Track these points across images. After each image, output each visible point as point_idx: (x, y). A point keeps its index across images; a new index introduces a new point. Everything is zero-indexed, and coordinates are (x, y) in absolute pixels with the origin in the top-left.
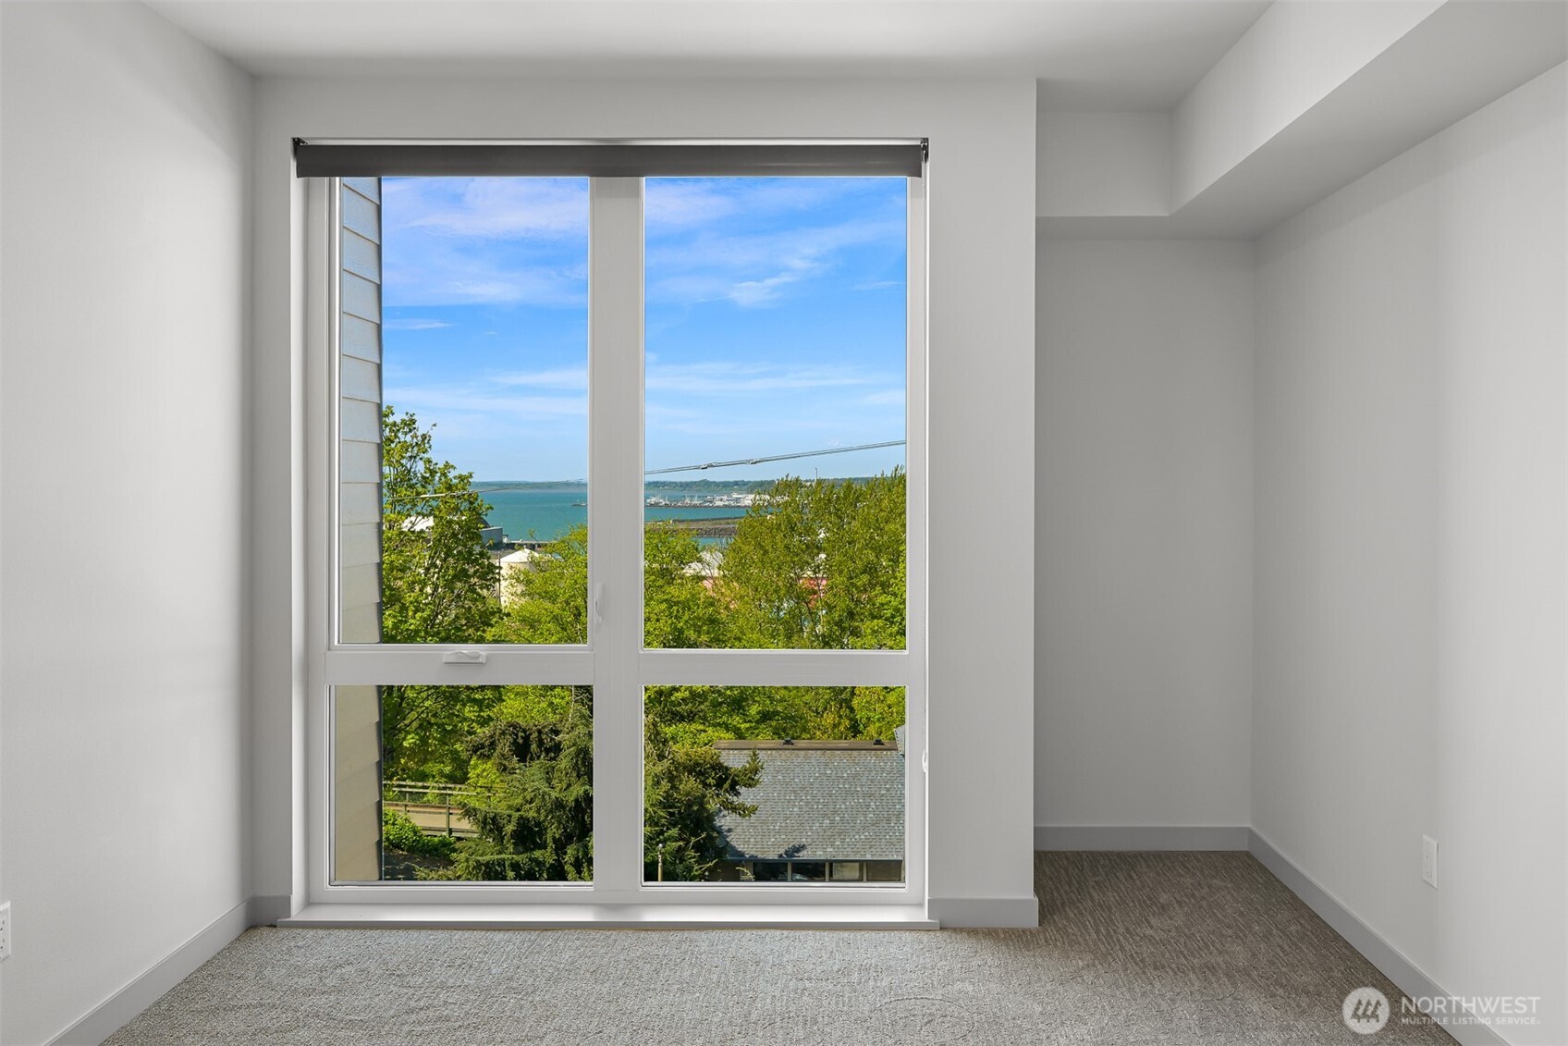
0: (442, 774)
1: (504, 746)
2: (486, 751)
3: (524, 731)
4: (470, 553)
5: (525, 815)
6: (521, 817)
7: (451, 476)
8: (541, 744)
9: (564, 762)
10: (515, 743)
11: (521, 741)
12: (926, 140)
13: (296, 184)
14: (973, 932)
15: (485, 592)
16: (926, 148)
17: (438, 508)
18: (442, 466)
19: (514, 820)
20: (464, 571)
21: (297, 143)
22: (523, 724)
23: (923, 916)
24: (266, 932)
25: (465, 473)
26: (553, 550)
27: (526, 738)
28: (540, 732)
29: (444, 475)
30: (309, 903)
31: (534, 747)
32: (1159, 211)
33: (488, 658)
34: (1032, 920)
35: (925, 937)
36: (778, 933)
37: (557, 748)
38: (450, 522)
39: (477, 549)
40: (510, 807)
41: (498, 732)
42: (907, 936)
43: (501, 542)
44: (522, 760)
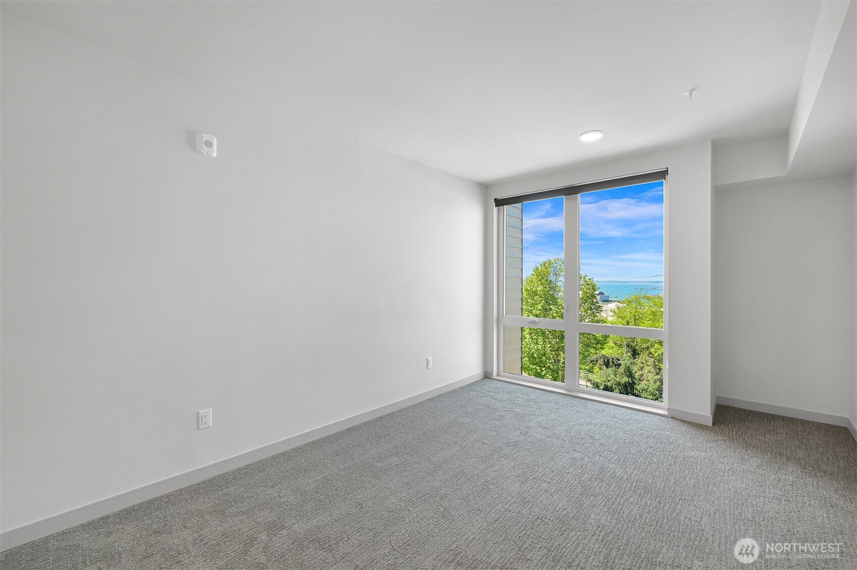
0: (585, 369)
1: (601, 361)
2: (595, 363)
3: (607, 358)
4: (593, 302)
5: (607, 384)
6: (605, 384)
7: (586, 279)
8: (613, 363)
9: (621, 370)
10: (604, 361)
11: (606, 361)
12: (667, 168)
13: (495, 209)
14: (684, 421)
15: (597, 314)
16: (667, 171)
17: (583, 288)
18: (584, 275)
19: (603, 385)
20: (591, 308)
21: (495, 199)
22: (607, 356)
23: (665, 413)
24: (487, 379)
25: (591, 278)
26: (623, 302)
27: (608, 360)
28: (613, 359)
29: (584, 278)
30: (498, 375)
31: (611, 363)
32: (783, 174)
33: (538, 322)
34: (711, 424)
35: (663, 419)
36: (614, 407)
37: (619, 365)
38: (587, 293)
39: (595, 301)
40: (602, 381)
41: (599, 357)
42: (658, 417)
43: (608, 300)
44: (607, 367)
